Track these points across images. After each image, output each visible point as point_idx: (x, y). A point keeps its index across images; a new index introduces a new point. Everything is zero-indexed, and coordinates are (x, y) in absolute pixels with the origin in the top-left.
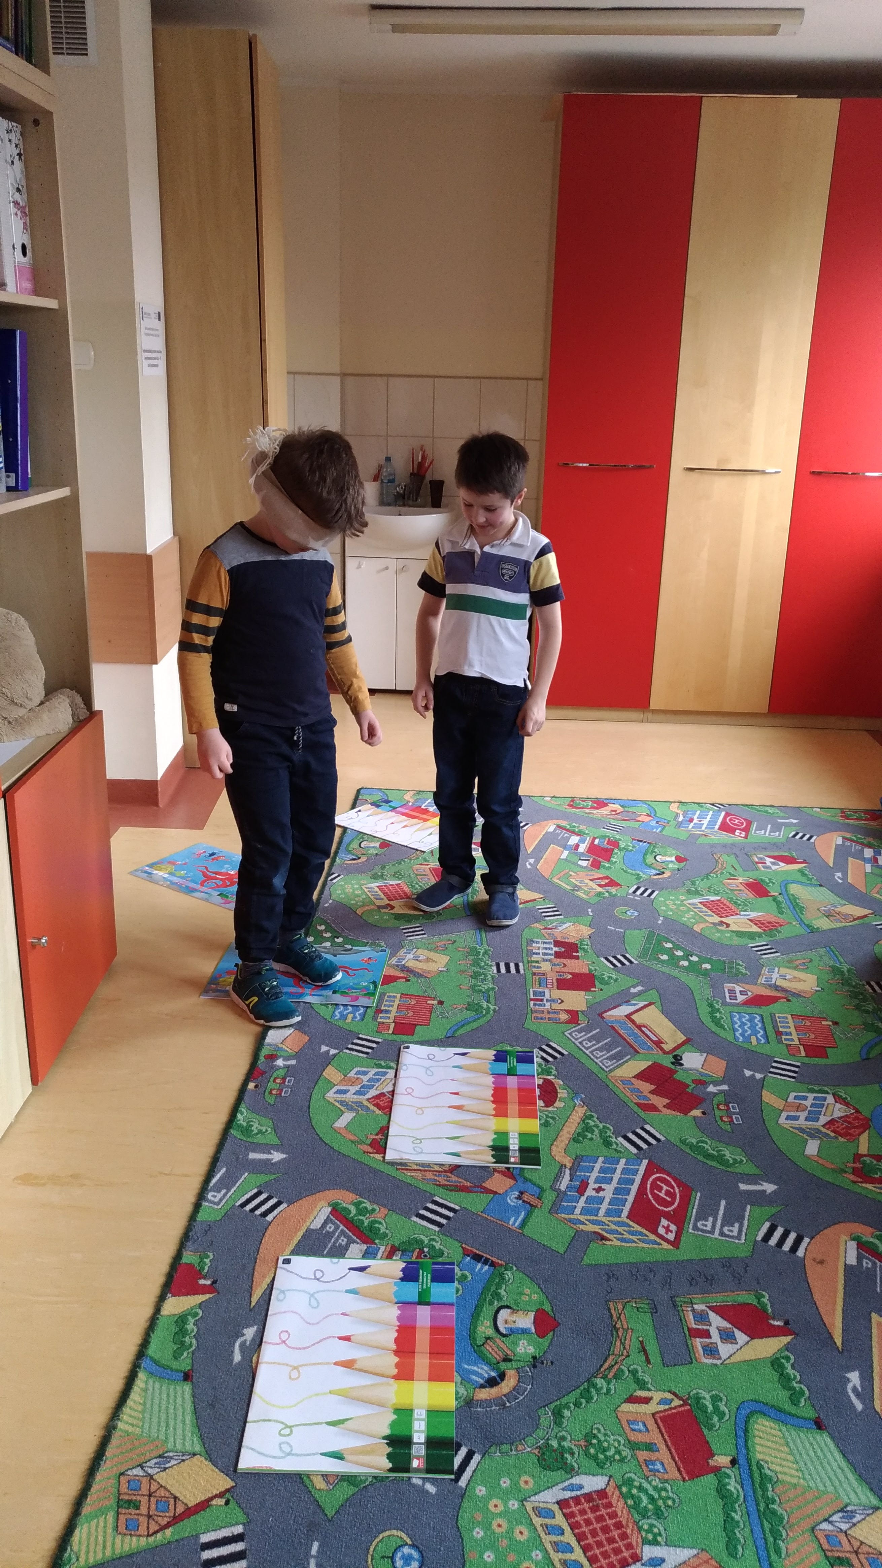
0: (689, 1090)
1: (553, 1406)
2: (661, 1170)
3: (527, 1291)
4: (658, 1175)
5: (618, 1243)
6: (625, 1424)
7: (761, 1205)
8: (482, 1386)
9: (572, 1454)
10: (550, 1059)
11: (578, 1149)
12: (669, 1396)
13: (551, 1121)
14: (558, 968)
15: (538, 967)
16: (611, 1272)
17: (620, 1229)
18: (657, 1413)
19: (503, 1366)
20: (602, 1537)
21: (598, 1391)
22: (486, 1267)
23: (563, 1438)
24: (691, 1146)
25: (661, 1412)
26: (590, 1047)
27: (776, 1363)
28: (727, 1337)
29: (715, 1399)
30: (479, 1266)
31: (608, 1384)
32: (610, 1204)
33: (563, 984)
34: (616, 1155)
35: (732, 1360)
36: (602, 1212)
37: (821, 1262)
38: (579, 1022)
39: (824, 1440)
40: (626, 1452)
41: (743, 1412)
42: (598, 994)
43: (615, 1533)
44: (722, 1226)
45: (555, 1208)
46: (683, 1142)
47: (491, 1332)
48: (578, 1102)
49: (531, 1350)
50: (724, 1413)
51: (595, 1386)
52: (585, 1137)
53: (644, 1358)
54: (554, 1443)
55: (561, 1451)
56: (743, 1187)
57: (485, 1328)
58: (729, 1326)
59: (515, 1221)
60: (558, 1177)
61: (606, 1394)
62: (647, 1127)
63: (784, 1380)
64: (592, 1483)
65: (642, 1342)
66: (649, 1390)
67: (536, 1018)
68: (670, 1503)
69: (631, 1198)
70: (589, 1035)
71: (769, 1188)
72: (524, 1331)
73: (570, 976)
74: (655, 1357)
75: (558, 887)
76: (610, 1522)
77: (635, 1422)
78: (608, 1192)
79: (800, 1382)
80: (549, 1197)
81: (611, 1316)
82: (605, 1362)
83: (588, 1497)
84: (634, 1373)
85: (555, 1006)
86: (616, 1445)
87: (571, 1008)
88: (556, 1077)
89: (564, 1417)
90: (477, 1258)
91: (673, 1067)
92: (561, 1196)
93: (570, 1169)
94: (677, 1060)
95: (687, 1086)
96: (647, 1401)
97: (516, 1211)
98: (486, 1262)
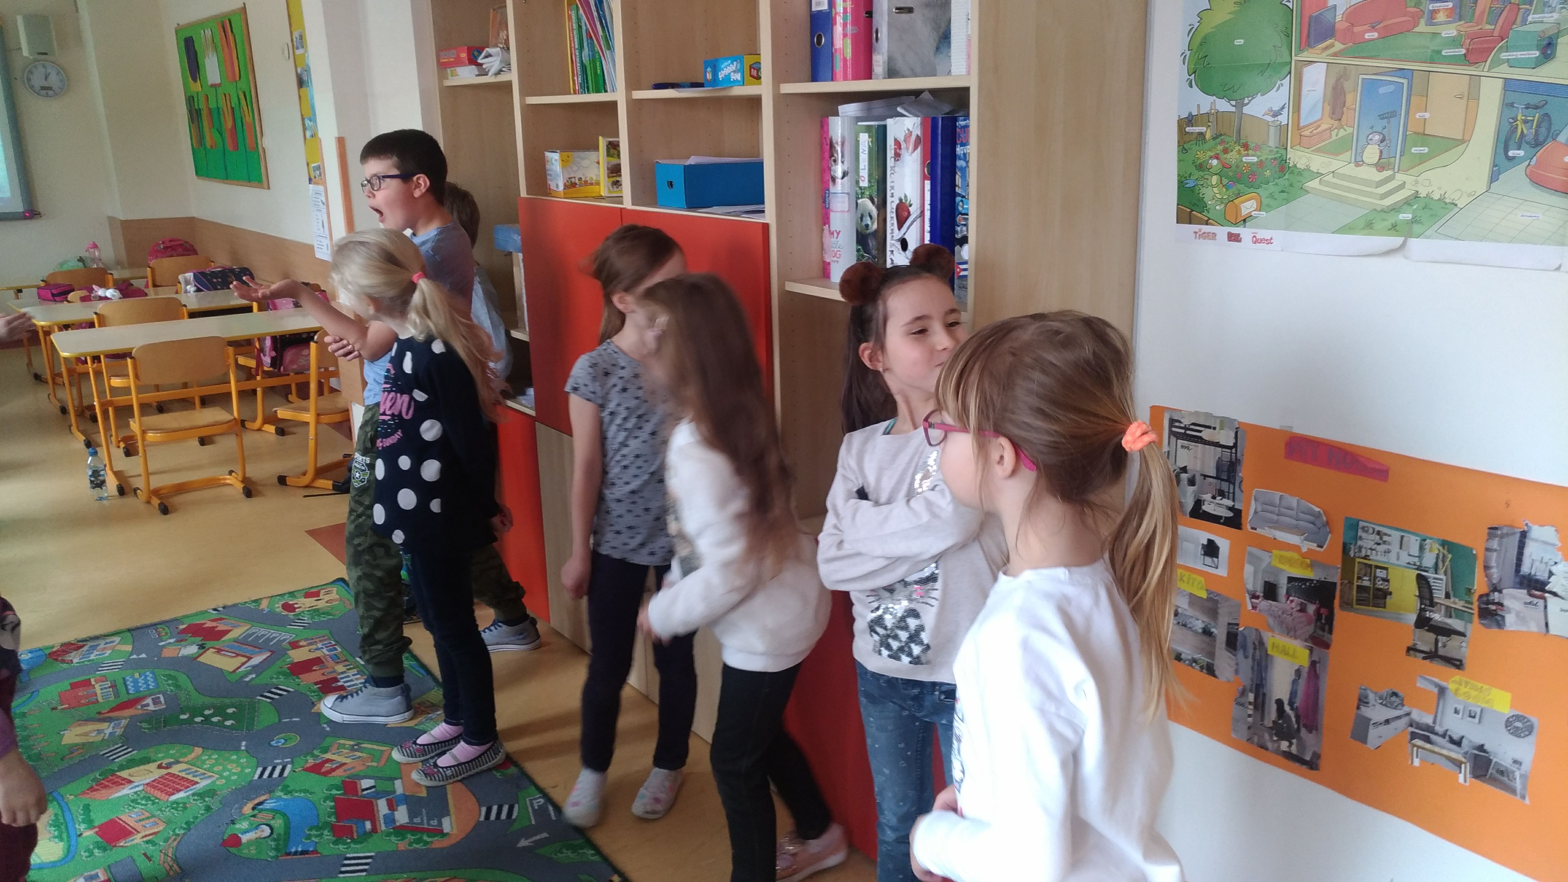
21: (182, 828)
54: (207, 799)
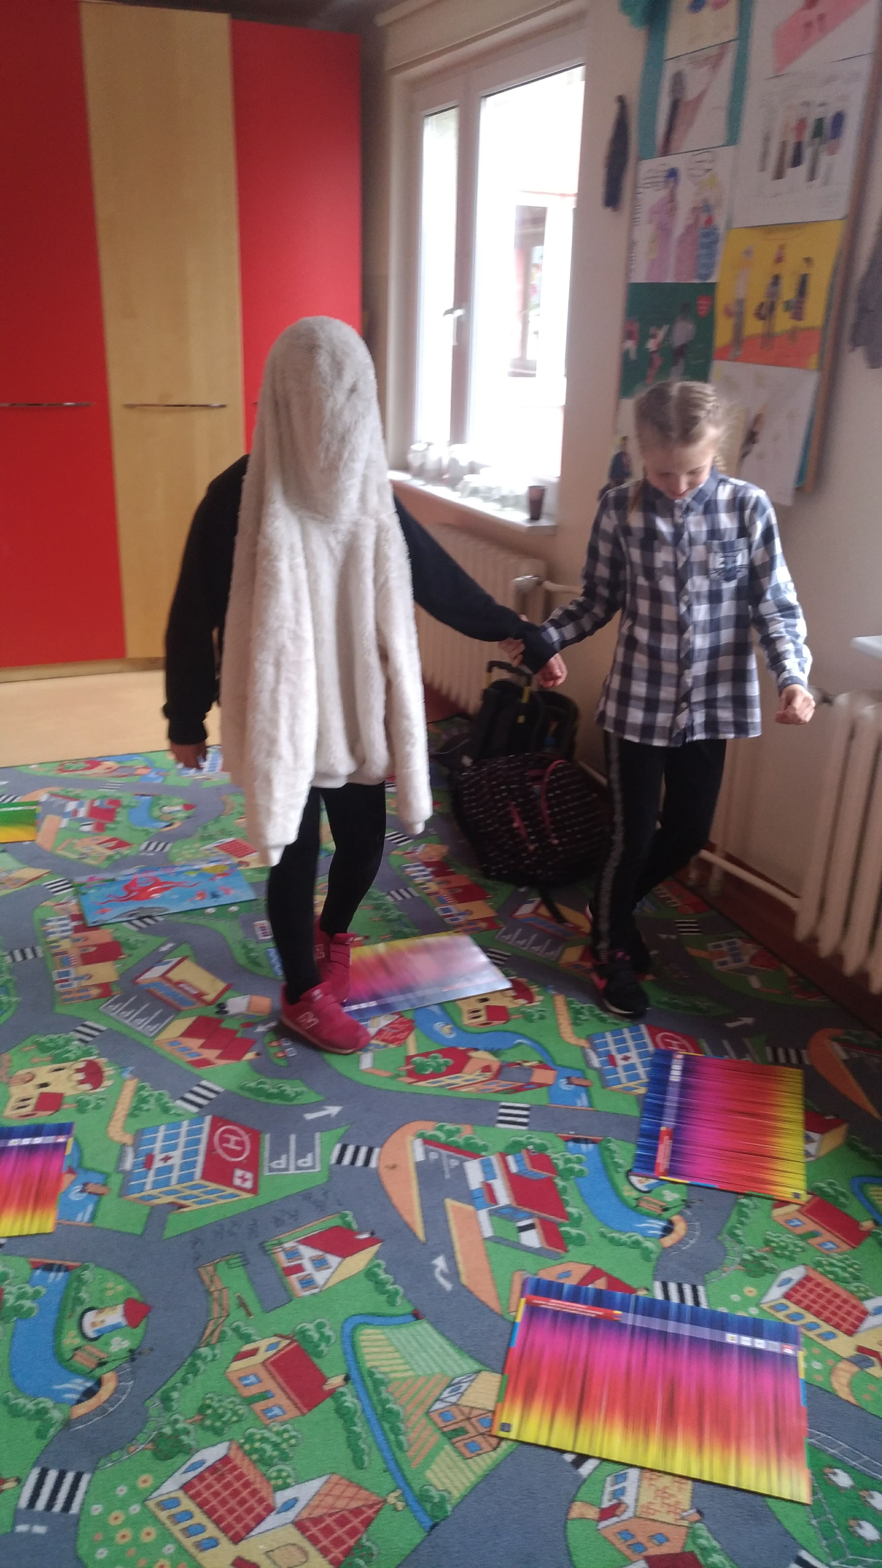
0: (239, 1035)
1: (158, 1393)
2: (227, 1122)
3: (110, 1285)
4: (223, 1128)
5: (196, 1207)
6: (237, 1383)
7: (328, 1129)
8: (79, 1402)
9: (187, 1433)
10: (89, 1039)
11: (137, 1124)
12: (274, 1340)
13: (102, 1103)
14: (80, 943)
15: (58, 947)
16: (196, 1238)
17: (195, 1192)
18: (266, 1360)
19: (98, 1372)
20: (232, 1503)
22: (61, 1274)
23: (176, 1421)
24: (250, 1090)
25: (269, 1358)
26: (130, 1016)
27: (370, 1274)
28: (320, 1264)
29: (320, 1327)
30: (52, 1275)
31: (213, 1349)
32: (182, 1169)
33: (88, 959)
34: (177, 1119)
35: (330, 1284)
36: (174, 1180)
37: (394, 1167)
38: (114, 993)
39: (424, 1328)
40: (242, 1410)
41: (348, 1330)
42: (129, 961)
43: (245, 1493)
44: (297, 1159)
45: (124, 1191)
46: (242, 1088)
47: (78, 1341)
48: (127, 1075)
49: (126, 1344)
50: (329, 1338)
51: (199, 1356)
52: (141, 1109)
53: (242, 1312)
55: (177, 1434)
56: (309, 1116)
57: (70, 1339)
58: (320, 1253)
59: (83, 1217)
60: (121, 1159)
61: (213, 1360)
62: (204, 1083)
63: (380, 1285)
64: (212, 1454)
65: (239, 1297)
66: (254, 1341)
67: (65, 1000)
68: (293, 1441)
69: (201, 1159)
70: (126, 1004)
71: (333, 1110)
72: (115, 1328)
73: (94, 949)
74: (254, 1306)
75: (65, 859)
76: (237, 1485)
77: (246, 1377)
78: (177, 1158)
79: (394, 1284)
80: (116, 1181)
81: (202, 1282)
82: (205, 1329)
83: (212, 1469)
84: (236, 1330)
85: (84, 983)
86: (231, 1406)
87: (102, 982)
88: (100, 1055)
89: (172, 1400)
90: (49, 1268)
91: (217, 1016)
92: (128, 1176)
93: (133, 1145)
94: (222, 1008)
95: (236, 1032)
96: (253, 1353)
97: (82, 1206)
98: (59, 1269)
